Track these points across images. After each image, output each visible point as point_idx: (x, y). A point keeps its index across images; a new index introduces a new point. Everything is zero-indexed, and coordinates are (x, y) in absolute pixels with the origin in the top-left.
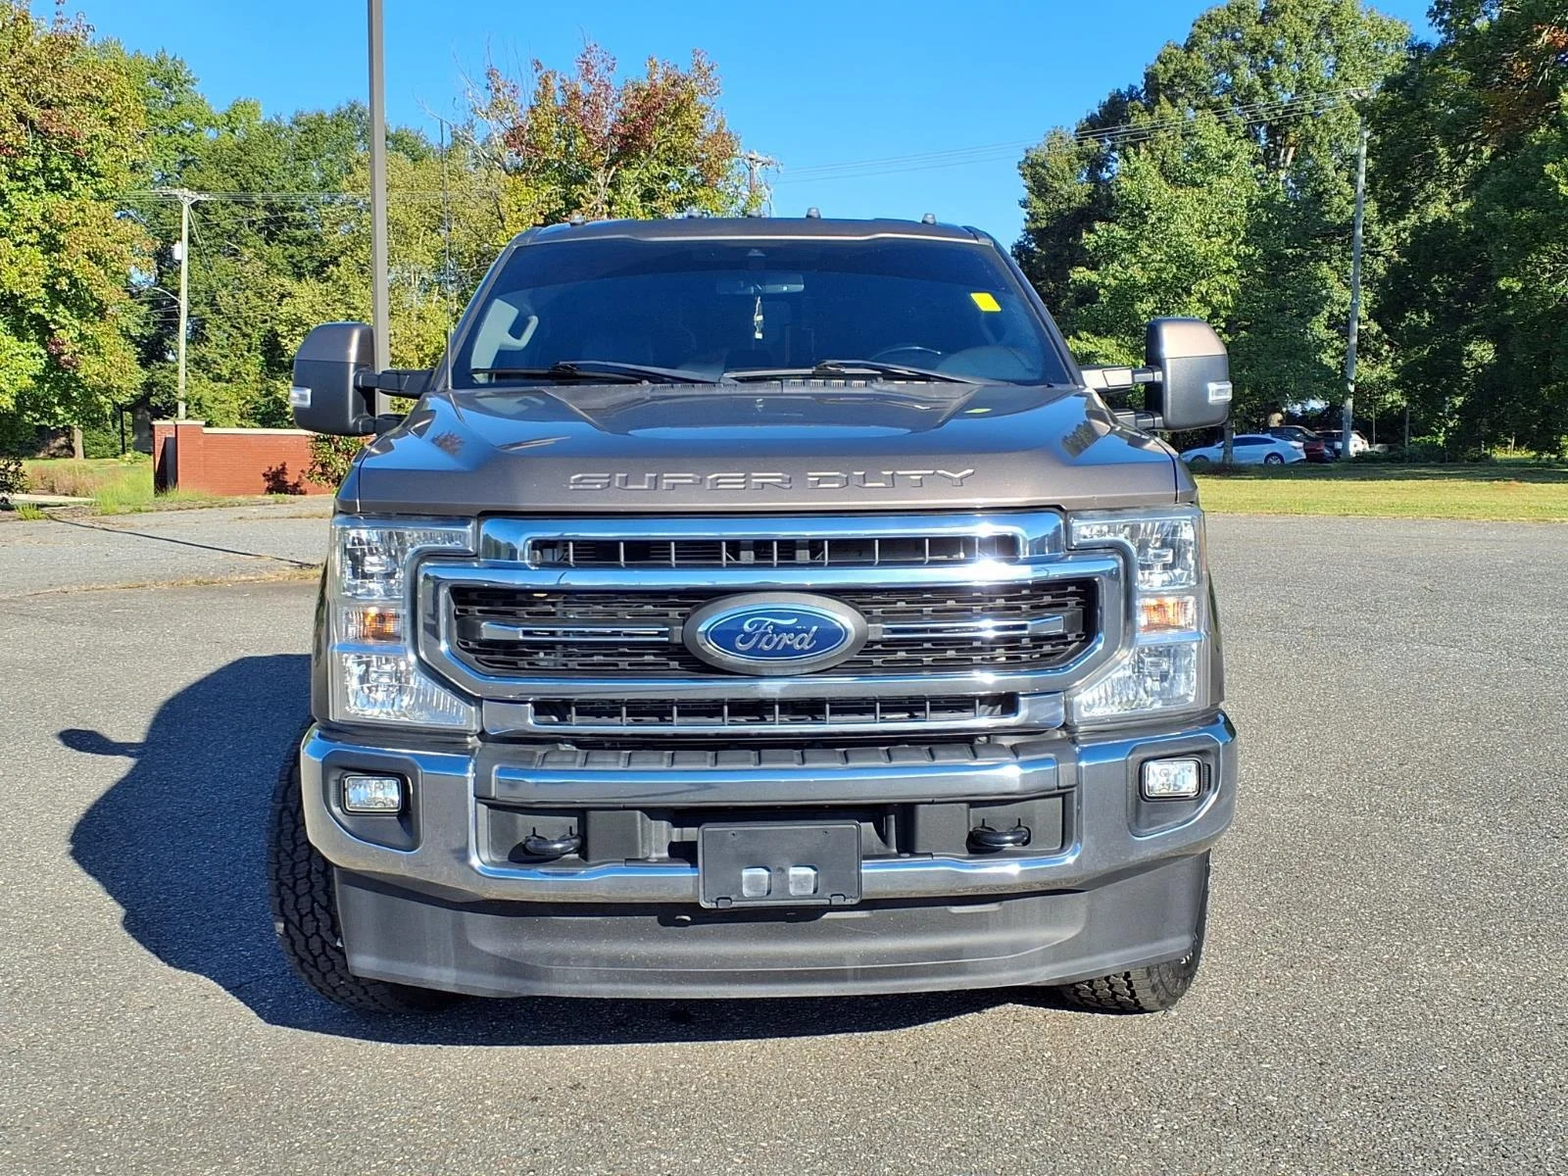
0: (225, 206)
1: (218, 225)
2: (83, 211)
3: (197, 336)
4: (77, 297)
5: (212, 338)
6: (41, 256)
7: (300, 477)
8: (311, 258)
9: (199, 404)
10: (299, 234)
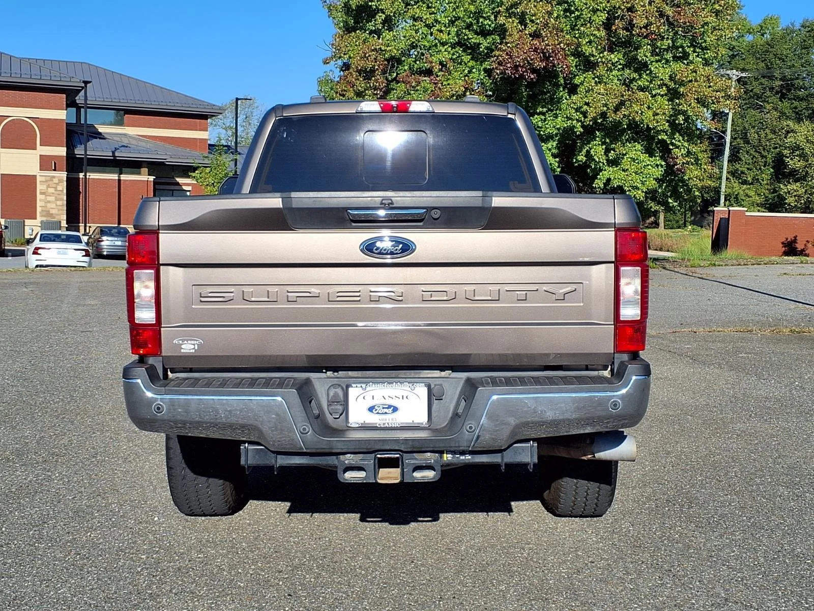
0: (756, 79)
1: (752, 91)
2: (696, 72)
3: (735, 157)
4: (688, 128)
5: (743, 159)
6: (667, 103)
7: (805, 245)
8: (807, 109)
9: (736, 198)
10: (802, 93)
